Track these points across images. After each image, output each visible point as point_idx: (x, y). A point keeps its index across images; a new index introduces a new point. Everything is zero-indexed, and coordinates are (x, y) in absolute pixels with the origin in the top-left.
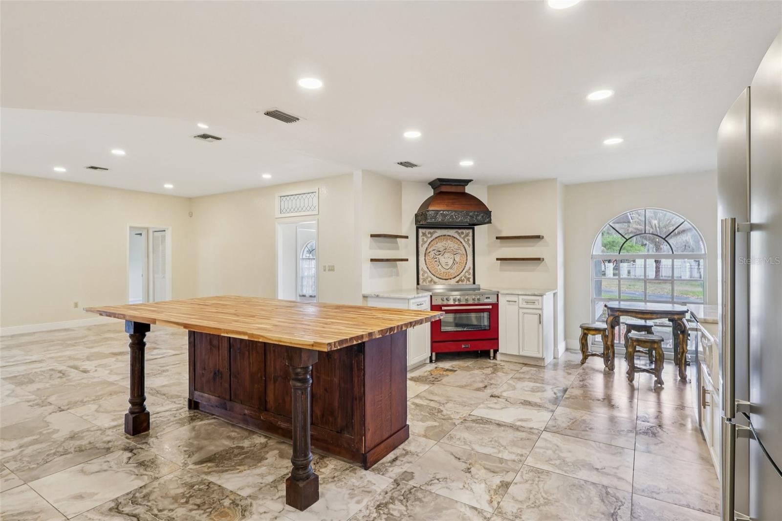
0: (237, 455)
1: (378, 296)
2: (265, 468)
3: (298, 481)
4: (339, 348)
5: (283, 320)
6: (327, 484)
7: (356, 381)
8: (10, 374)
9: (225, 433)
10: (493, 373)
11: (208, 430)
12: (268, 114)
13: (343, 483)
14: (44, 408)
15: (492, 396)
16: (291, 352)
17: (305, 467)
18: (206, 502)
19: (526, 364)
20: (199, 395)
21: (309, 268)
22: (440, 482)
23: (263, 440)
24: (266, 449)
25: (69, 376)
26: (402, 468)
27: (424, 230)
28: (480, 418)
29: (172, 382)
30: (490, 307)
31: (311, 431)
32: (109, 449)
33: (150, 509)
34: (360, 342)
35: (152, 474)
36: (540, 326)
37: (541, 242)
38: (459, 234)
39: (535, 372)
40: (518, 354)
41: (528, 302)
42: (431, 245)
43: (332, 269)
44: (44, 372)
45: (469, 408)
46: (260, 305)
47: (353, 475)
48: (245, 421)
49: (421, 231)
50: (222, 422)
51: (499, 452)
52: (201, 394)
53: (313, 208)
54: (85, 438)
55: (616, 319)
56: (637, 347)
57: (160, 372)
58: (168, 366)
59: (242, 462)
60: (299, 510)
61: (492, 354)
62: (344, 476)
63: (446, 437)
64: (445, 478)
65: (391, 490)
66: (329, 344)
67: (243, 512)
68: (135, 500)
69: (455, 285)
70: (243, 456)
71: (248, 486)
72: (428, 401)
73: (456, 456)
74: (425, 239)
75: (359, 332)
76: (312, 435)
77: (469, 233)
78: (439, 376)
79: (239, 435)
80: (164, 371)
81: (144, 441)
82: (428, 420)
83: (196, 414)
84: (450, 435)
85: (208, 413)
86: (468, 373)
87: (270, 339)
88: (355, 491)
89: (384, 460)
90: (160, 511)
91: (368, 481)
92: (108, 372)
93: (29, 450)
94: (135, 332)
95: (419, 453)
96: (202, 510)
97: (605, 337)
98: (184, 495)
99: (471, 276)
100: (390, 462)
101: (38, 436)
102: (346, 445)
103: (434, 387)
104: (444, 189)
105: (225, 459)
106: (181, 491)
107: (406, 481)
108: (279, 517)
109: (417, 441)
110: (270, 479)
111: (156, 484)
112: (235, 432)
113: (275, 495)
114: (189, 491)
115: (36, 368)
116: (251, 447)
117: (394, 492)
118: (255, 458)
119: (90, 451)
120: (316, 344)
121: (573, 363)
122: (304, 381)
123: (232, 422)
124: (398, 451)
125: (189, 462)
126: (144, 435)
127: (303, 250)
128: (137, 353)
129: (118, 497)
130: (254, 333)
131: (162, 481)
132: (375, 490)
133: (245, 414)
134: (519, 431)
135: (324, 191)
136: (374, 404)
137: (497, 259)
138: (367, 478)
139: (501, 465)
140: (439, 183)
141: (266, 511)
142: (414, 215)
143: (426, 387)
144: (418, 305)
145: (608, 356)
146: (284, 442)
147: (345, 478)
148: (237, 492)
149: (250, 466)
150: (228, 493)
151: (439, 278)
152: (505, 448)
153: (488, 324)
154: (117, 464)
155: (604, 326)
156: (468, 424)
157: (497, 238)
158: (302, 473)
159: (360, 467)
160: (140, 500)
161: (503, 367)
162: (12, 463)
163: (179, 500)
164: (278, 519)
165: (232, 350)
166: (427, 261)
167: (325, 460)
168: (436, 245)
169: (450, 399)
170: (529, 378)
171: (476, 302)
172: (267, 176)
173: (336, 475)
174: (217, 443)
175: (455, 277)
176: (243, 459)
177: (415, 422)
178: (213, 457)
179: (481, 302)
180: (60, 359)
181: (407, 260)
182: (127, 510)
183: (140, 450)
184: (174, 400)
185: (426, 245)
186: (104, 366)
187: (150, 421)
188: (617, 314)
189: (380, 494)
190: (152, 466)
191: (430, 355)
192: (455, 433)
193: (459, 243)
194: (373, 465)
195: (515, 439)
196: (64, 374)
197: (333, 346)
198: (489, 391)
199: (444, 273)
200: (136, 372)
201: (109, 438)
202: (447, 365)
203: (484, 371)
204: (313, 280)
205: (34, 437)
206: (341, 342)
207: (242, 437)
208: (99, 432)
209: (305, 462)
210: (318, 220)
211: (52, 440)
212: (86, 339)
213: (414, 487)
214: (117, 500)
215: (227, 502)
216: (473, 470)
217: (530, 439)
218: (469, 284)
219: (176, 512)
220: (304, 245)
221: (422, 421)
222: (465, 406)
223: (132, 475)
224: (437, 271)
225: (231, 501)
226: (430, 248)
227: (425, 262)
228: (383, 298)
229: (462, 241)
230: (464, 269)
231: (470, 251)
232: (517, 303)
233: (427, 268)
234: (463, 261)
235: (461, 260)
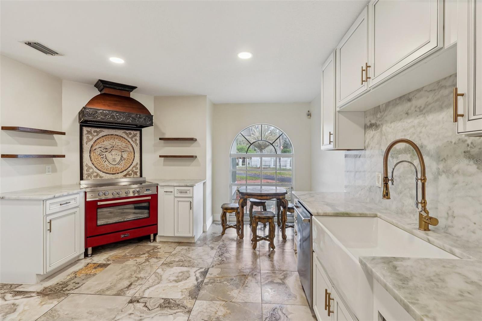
15: (131, 301)
19: (180, 244)
27: (89, 129)
30: (149, 198)
36: (191, 211)
37: (195, 144)
38: (127, 134)
39: (185, 252)
40: (173, 236)
41: (181, 192)
42: (97, 142)
49: (85, 129)
55: (244, 201)
56: (259, 222)
61: (152, 238)
74: (91, 137)
77: (137, 134)
97: (238, 214)
99: (138, 170)
103: (65, 300)
104: (109, 91)
121: (216, 235)
137: (160, 156)
140: (102, 85)
142: (78, 113)
143: (54, 303)
144: (61, 205)
145: (239, 227)
151: (106, 173)
155: (237, 205)
157: (160, 139)
166: (92, 157)
168: (103, 143)
170: (178, 261)
171: (136, 194)
175: (122, 172)
179: (142, 194)
181: (64, 156)
185: (91, 143)
188: (245, 197)
191: (85, 251)
193: (127, 142)
199: (111, 168)
202: (104, 257)
218: (137, 178)
224: (104, 167)
226: (96, 145)
227: (90, 158)
228: (9, 199)
229: (130, 140)
230: (131, 164)
231: (137, 149)
232: (173, 193)
233: (93, 164)
234: (130, 158)
235: (128, 157)
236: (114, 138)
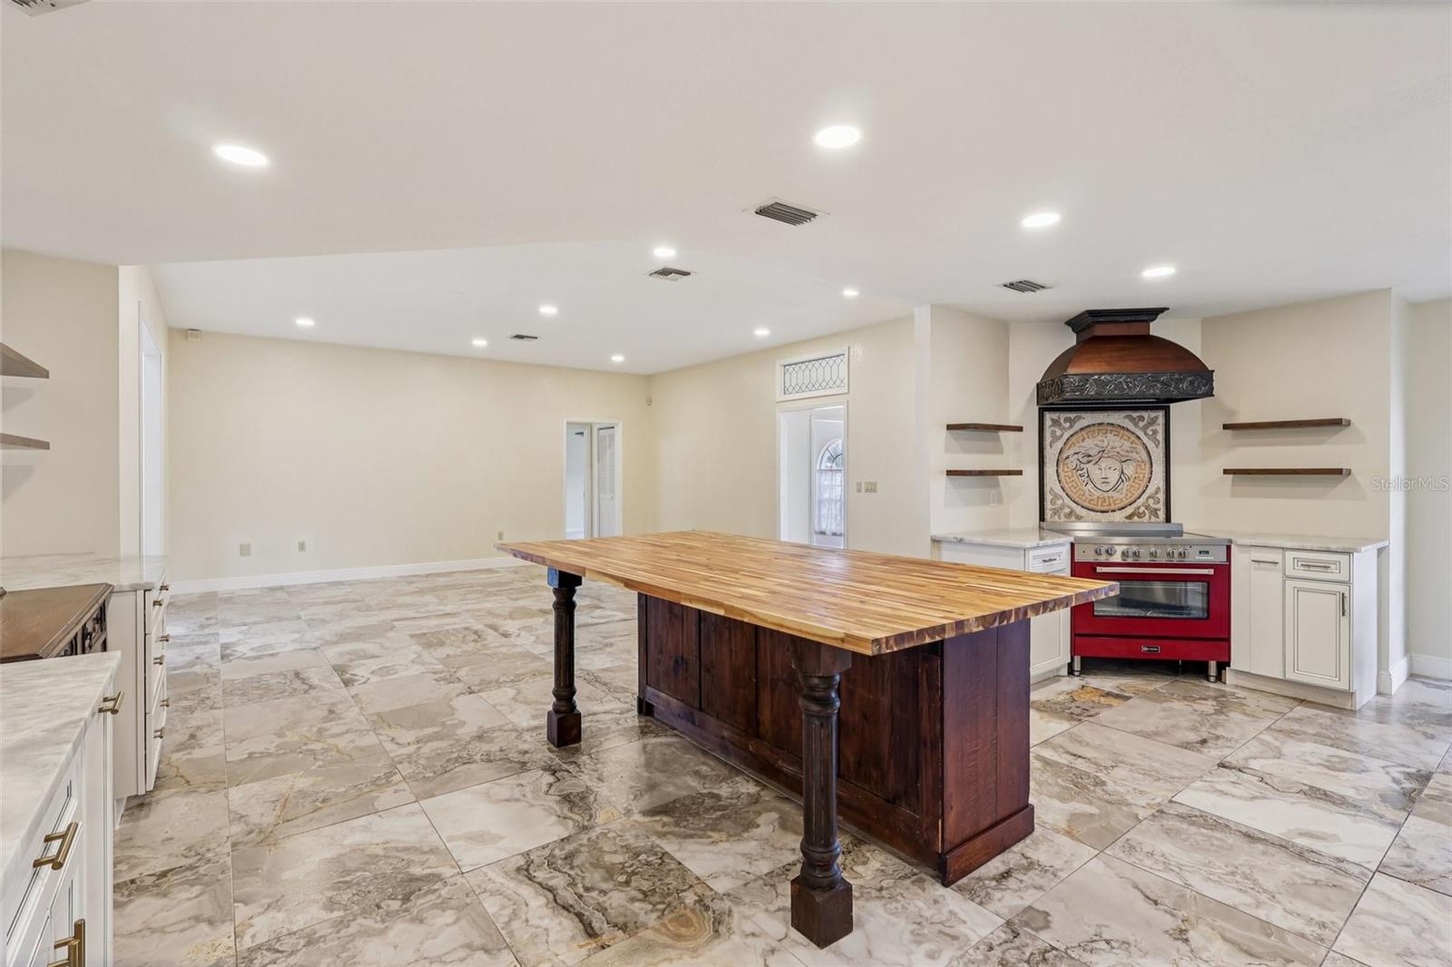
0: (709, 810)
1: (961, 541)
2: (754, 843)
3: (814, 888)
4: (895, 649)
5: (787, 582)
6: (867, 900)
7: (925, 710)
8: (420, 629)
9: (692, 764)
10: (1218, 712)
11: (665, 754)
12: (762, 212)
13: (899, 905)
14: (452, 685)
15: (1222, 765)
16: (802, 648)
17: (827, 865)
18: (657, 890)
19: (1302, 701)
20: (653, 694)
21: (832, 486)
22: (1113, 948)
23: (752, 788)
24: (758, 807)
25: (486, 639)
26: (1022, 898)
27: (1055, 415)
28: (1198, 813)
29: (617, 664)
30: (1211, 572)
31: (837, 789)
32: (524, 764)
33: (573, 884)
34: (938, 639)
35: (579, 818)
36: (1344, 620)
37: (1344, 434)
38: (1132, 420)
39: (1329, 722)
40: (1281, 677)
41: (1309, 566)
43: (872, 488)
44: (456, 630)
45: (1168, 786)
46: (749, 551)
47: (920, 891)
48: (724, 750)
49: (1048, 416)
50: (687, 744)
51: (1258, 905)
52: (657, 692)
53: (838, 382)
54: (496, 741)
57: (601, 646)
58: (613, 637)
59: (718, 825)
60: (815, 943)
61: (1213, 672)
62: (902, 891)
63: (1120, 843)
64: (1124, 942)
65: (1001, 944)
66: (877, 641)
67: (716, 924)
68: (553, 860)
69: (1124, 523)
70: (719, 813)
71: (727, 875)
72: (1070, 758)
73: (1148, 893)
74: (1058, 433)
75: (935, 618)
76: (839, 797)
77: (1157, 417)
78: (1091, 704)
79: (714, 773)
80: (607, 645)
81: (572, 760)
82: (1072, 799)
83: (649, 724)
84: (1128, 840)
85: (667, 725)
86: (1159, 706)
87: (762, 620)
88: (923, 927)
89: (982, 871)
90: (587, 889)
91: (951, 912)
92: (534, 638)
93: (427, 749)
94: (560, 585)
95: (1057, 870)
96: (650, 903)
98: (623, 868)
99: (1161, 506)
100: (994, 878)
101: (440, 728)
102: (902, 827)
103: (1081, 727)
104: (1100, 331)
105: (690, 814)
106: (619, 859)
107: (1032, 929)
108: (779, 950)
109: (1052, 841)
110: (764, 867)
111: (584, 838)
112: (707, 765)
113: (771, 903)
114: (631, 862)
115: (448, 625)
116: (732, 798)
117: (1008, 949)
118: (737, 821)
119: (500, 763)
120: (848, 638)
121: (1435, 711)
122: (825, 702)
123: (704, 745)
124: (1011, 858)
125: (634, 808)
126: (574, 748)
127: (820, 456)
128: (564, 620)
129: (530, 851)
130: (736, 605)
131: (593, 835)
132: (966, 936)
133: (723, 738)
134: (1307, 860)
135: (858, 351)
136: (962, 756)
137: (1226, 472)
138: (948, 905)
139: (1264, 939)
140: (1091, 319)
141: (757, 933)
142: (1035, 385)
143: (1065, 725)
144: (1044, 562)
146: (787, 798)
147: (902, 894)
148: (707, 883)
149: (730, 835)
150: (692, 880)
151: (1088, 509)
152: (1274, 897)
153: (1205, 606)
154: (533, 792)
156: (1171, 823)
157: (1226, 427)
158: (821, 876)
159: (932, 877)
160: (560, 862)
161: (1244, 702)
162: (406, 764)
163: (616, 876)
164: (776, 953)
165: (702, 625)
166: (1062, 475)
167: (864, 848)
168: (1082, 444)
169: (1121, 758)
170: (1315, 735)
171: (1176, 560)
172: (762, 332)
173: (884, 884)
174: (678, 781)
175: (1123, 508)
176: (718, 819)
177: (1046, 799)
178: (671, 806)
179: (1188, 560)
180: (478, 613)
181: (1020, 473)
182: (541, 875)
183: (565, 773)
184: (618, 695)
185: (1059, 444)
186: (529, 629)
187: (582, 726)
189: (978, 949)
190: (581, 804)
191: (1069, 661)
192: (1140, 838)
193: (1133, 438)
194: (959, 879)
195: (1299, 881)
196: (479, 637)
197: (884, 646)
198: (1214, 753)
199: (1098, 498)
200: (562, 649)
201: (525, 747)
202: (1108, 683)
203: (1196, 706)
204: (838, 507)
205: (436, 729)
206: (900, 637)
207: (719, 776)
208: (514, 734)
209: (826, 855)
210: (848, 402)
211: (456, 737)
212: (511, 586)
213: (1054, 948)
214: (528, 854)
215: (690, 898)
216: (1192, 935)
217: (1341, 887)
218: (1158, 523)
219: (610, 898)
220: (823, 447)
221: (1063, 800)
222: (1159, 779)
223: (551, 814)
225: (697, 898)
226: (1069, 448)
227: (1058, 476)
228: (972, 544)
229: (1141, 434)
230: (1144, 491)
231: (1158, 454)
232: (1279, 566)
233: (1062, 488)
234: (1142, 476)
235: (1137, 473)
236: (1104, 431)
